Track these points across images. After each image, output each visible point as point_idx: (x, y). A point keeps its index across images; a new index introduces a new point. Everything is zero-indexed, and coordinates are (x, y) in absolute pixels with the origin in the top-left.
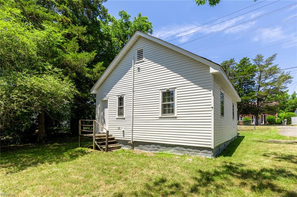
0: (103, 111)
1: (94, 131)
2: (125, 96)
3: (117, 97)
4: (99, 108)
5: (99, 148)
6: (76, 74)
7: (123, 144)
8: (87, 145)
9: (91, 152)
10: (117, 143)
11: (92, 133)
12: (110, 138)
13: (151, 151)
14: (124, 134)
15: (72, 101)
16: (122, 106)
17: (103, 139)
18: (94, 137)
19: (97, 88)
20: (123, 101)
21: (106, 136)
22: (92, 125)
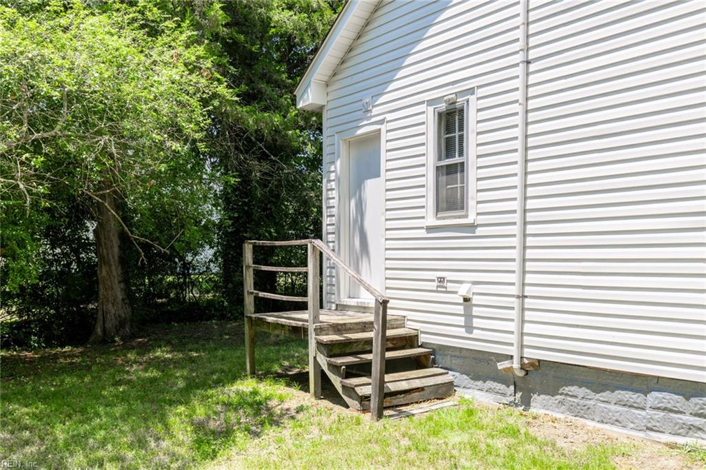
0: (356, 189)
1: (311, 299)
2: (472, 98)
3: (431, 109)
4: (338, 180)
5: (340, 390)
6: (222, 8)
7: (462, 373)
8: (286, 363)
9: (300, 410)
10: (434, 364)
11: (303, 307)
12: (393, 339)
13: (652, 434)
14: (469, 316)
15: (201, 141)
16: (456, 160)
17: (357, 341)
18: (311, 327)
19: (326, 79)
20: (461, 129)
21: (372, 323)
22: (303, 269)
